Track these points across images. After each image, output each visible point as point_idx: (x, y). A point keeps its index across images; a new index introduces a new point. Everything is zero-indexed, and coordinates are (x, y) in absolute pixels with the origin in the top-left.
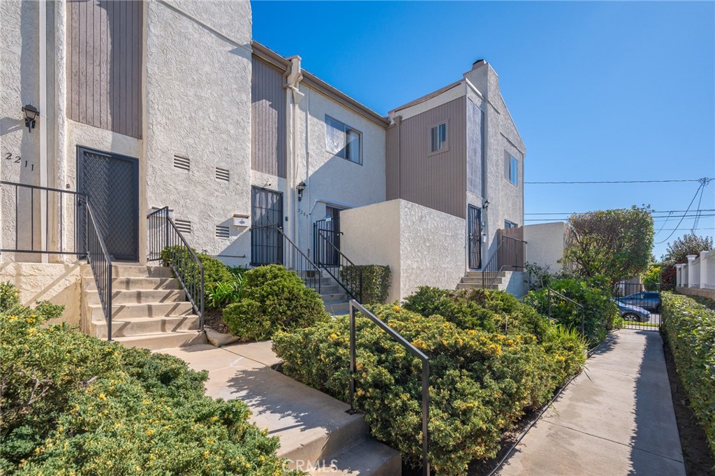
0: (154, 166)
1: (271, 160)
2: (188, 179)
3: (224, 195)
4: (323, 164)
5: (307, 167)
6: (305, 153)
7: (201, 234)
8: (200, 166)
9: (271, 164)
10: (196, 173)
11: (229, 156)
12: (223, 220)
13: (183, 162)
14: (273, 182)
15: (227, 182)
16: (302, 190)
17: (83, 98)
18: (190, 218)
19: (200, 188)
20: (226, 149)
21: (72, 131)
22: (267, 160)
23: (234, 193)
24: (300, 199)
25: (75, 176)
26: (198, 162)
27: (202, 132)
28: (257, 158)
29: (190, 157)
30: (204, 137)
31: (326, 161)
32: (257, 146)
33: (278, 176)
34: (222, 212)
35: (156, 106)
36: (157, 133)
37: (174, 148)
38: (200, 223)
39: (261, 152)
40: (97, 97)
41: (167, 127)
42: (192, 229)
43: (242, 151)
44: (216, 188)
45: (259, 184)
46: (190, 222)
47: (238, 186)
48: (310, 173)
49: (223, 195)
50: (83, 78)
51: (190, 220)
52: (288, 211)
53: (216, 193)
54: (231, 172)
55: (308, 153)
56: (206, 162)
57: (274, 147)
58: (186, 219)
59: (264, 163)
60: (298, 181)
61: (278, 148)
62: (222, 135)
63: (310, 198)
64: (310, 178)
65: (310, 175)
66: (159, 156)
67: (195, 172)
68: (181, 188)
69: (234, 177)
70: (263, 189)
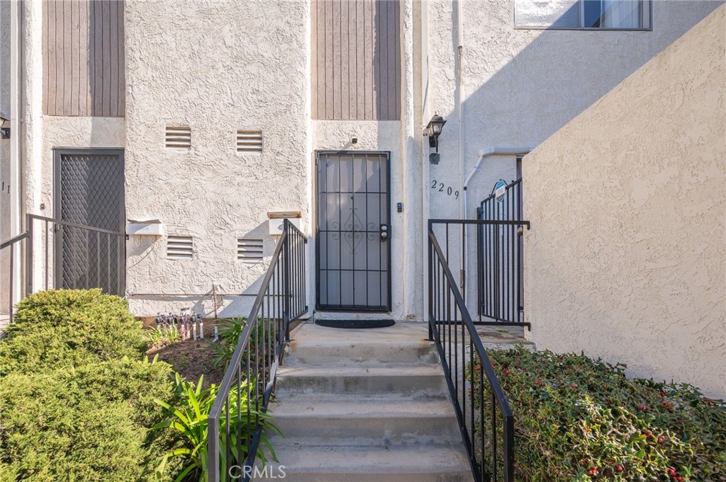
0: (136, 153)
1: (361, 90)
2: (189, 163)
3: (252, 179)
4: (505, 62)
5: (458, 80)
6: (451, 49)
7: (209, 257)
8: (208, 136)
9: (360, 100)
10: (202, 148)
11: (263, 102)
12: (252, 226)
13: (179, 136)
14: (367, 134)
15: (258, 154)
16: (437, 134)
17: (60, 82)
18: (193, 230)
19: (209, 174)
20: (256, 92)
21: (47, 130)
22: (353, 91)
23: (272, 172)
24: (434, 159)
25: (51, 192)
26: (205, 129)
27: (212, 73)
28: (329, 95)
29: (192, 124)
30: (215, 81)
31: (515, 53)
32: (329, 71)
33: (380, 118)
34: (248, 212)
35: (137, 55)
36: (138, 97)
37: (166, 116)
38: (208, 238)
39: (337, 79)
40: (76, 72)
41: (154, 84)
42: (194, 249)
43: (288, 86)
44: (238, 168)
45: (335, 144)
46: (190, 238)
47: (280, 158)
48: (465, 94)
49: (250, 180)
50: (60, 55)
51: (192, 234)
52: (403, 191)
53: (239, 179)
54: (265, 134)
55: (458, 49)
56: (218, 126)
57: (369, 60)
58: (186, 234)
59: (345, 101)
60: (428, 117)
61: (377, 61)
62: (249, 68)
63: (465, 150)
64: (465, 104)
65: (463, 98)
66: (143, 134)
67: (200, 148)
68: (176, 180)
69: (271, 142)
70: (342, 154)
